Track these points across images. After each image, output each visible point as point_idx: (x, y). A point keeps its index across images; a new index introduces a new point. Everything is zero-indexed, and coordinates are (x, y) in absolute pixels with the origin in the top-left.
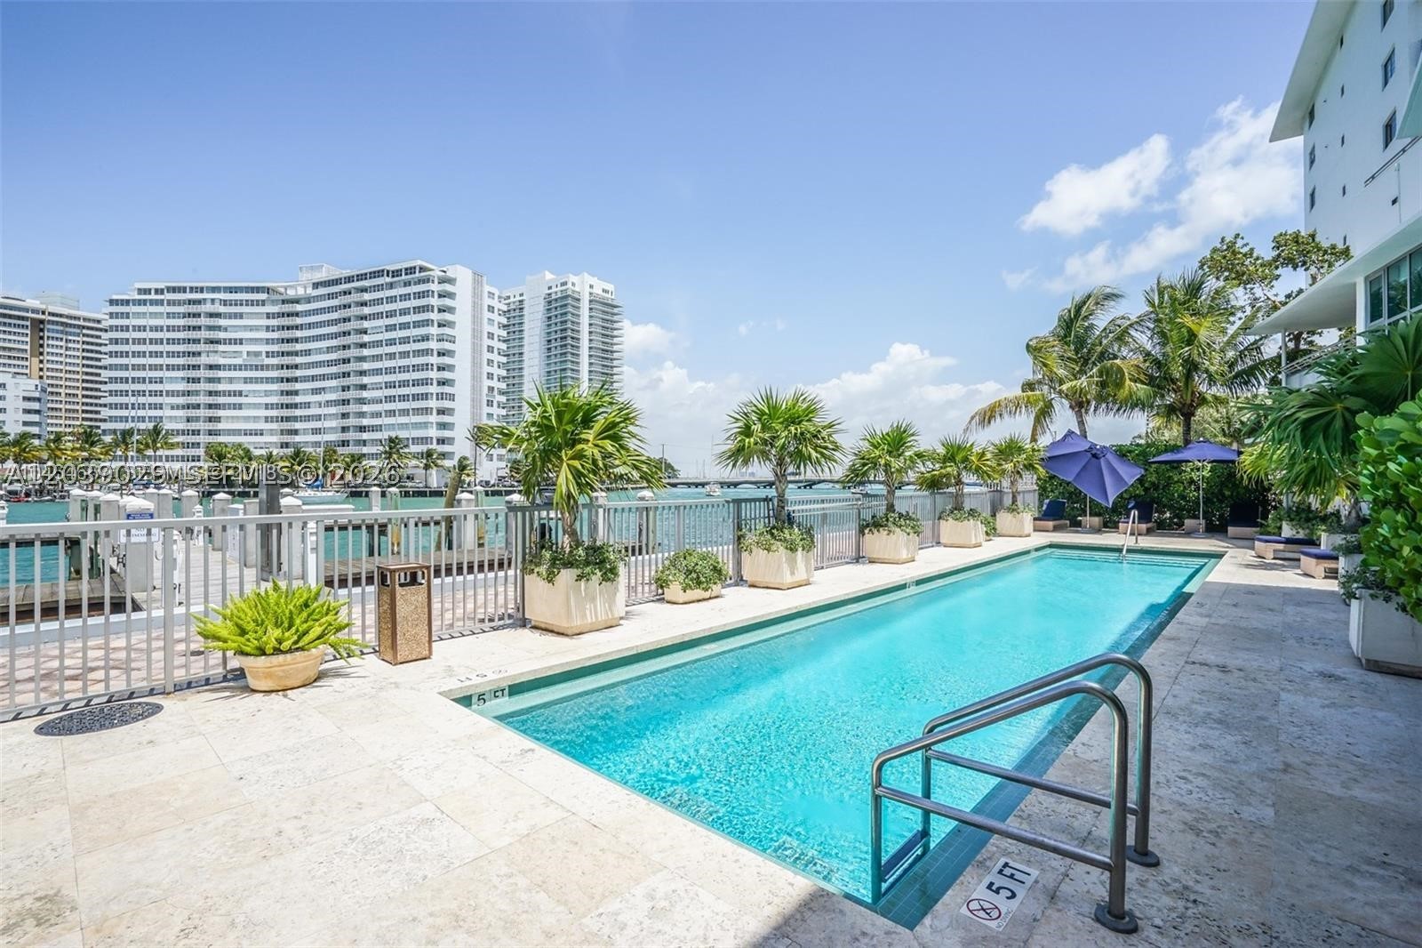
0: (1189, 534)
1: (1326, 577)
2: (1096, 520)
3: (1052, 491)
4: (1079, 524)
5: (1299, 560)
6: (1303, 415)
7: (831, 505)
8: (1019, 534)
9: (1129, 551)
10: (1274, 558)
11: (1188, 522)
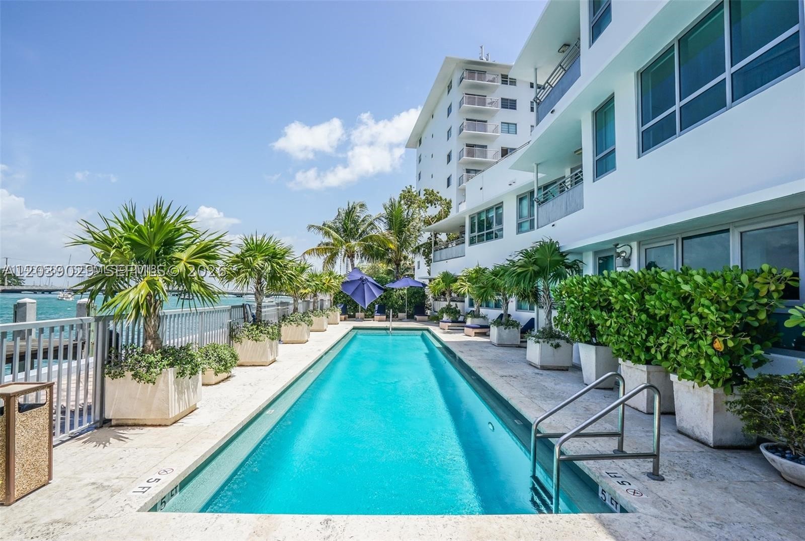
0: (401, 320)
1: (475, 336)
2: (363, 314)
3: (340, 300)
4: (354, 316)
5: (464, 330)
6: (519, 270)
7: (269, 309)
8: (335, 323)
9: (393, 329)
10: (448, 329)
11: (400, 315)
